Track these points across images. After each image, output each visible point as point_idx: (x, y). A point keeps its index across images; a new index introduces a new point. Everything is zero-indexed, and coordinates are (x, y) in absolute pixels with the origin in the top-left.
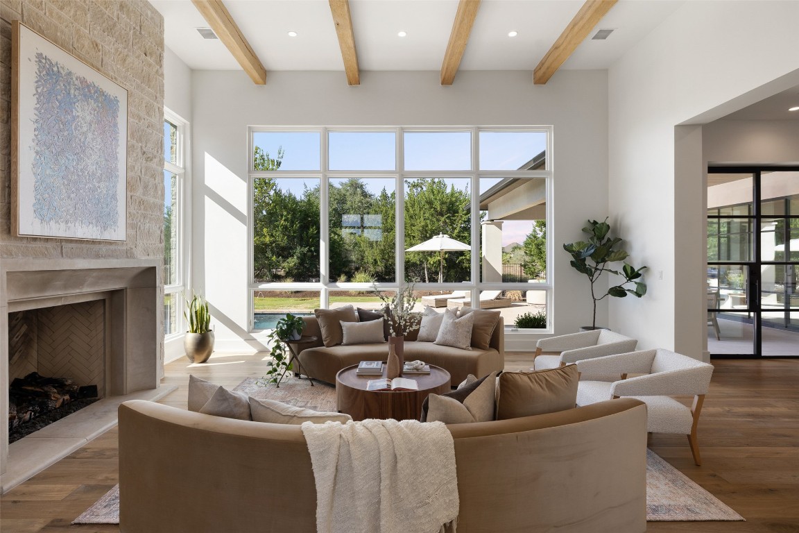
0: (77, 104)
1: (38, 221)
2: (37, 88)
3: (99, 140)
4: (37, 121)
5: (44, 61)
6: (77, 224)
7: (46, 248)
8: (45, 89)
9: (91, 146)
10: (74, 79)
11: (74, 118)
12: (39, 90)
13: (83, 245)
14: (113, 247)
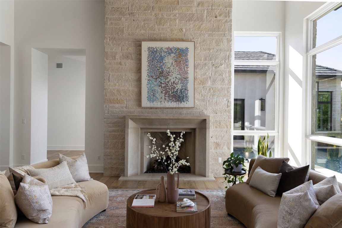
0: (165, 58)
1: (149, 102)
2: (148, 59)
3: (177, 68)
4: (148, 70)
5: (151, 49)
6: (166, 102)
7: (156, 111)
8: (151, 58)
9: (172, 71)
10: (164, 49)
11: (164, 64)
12: (149, 59)
13: (174, 110)
14: (191, 110)
